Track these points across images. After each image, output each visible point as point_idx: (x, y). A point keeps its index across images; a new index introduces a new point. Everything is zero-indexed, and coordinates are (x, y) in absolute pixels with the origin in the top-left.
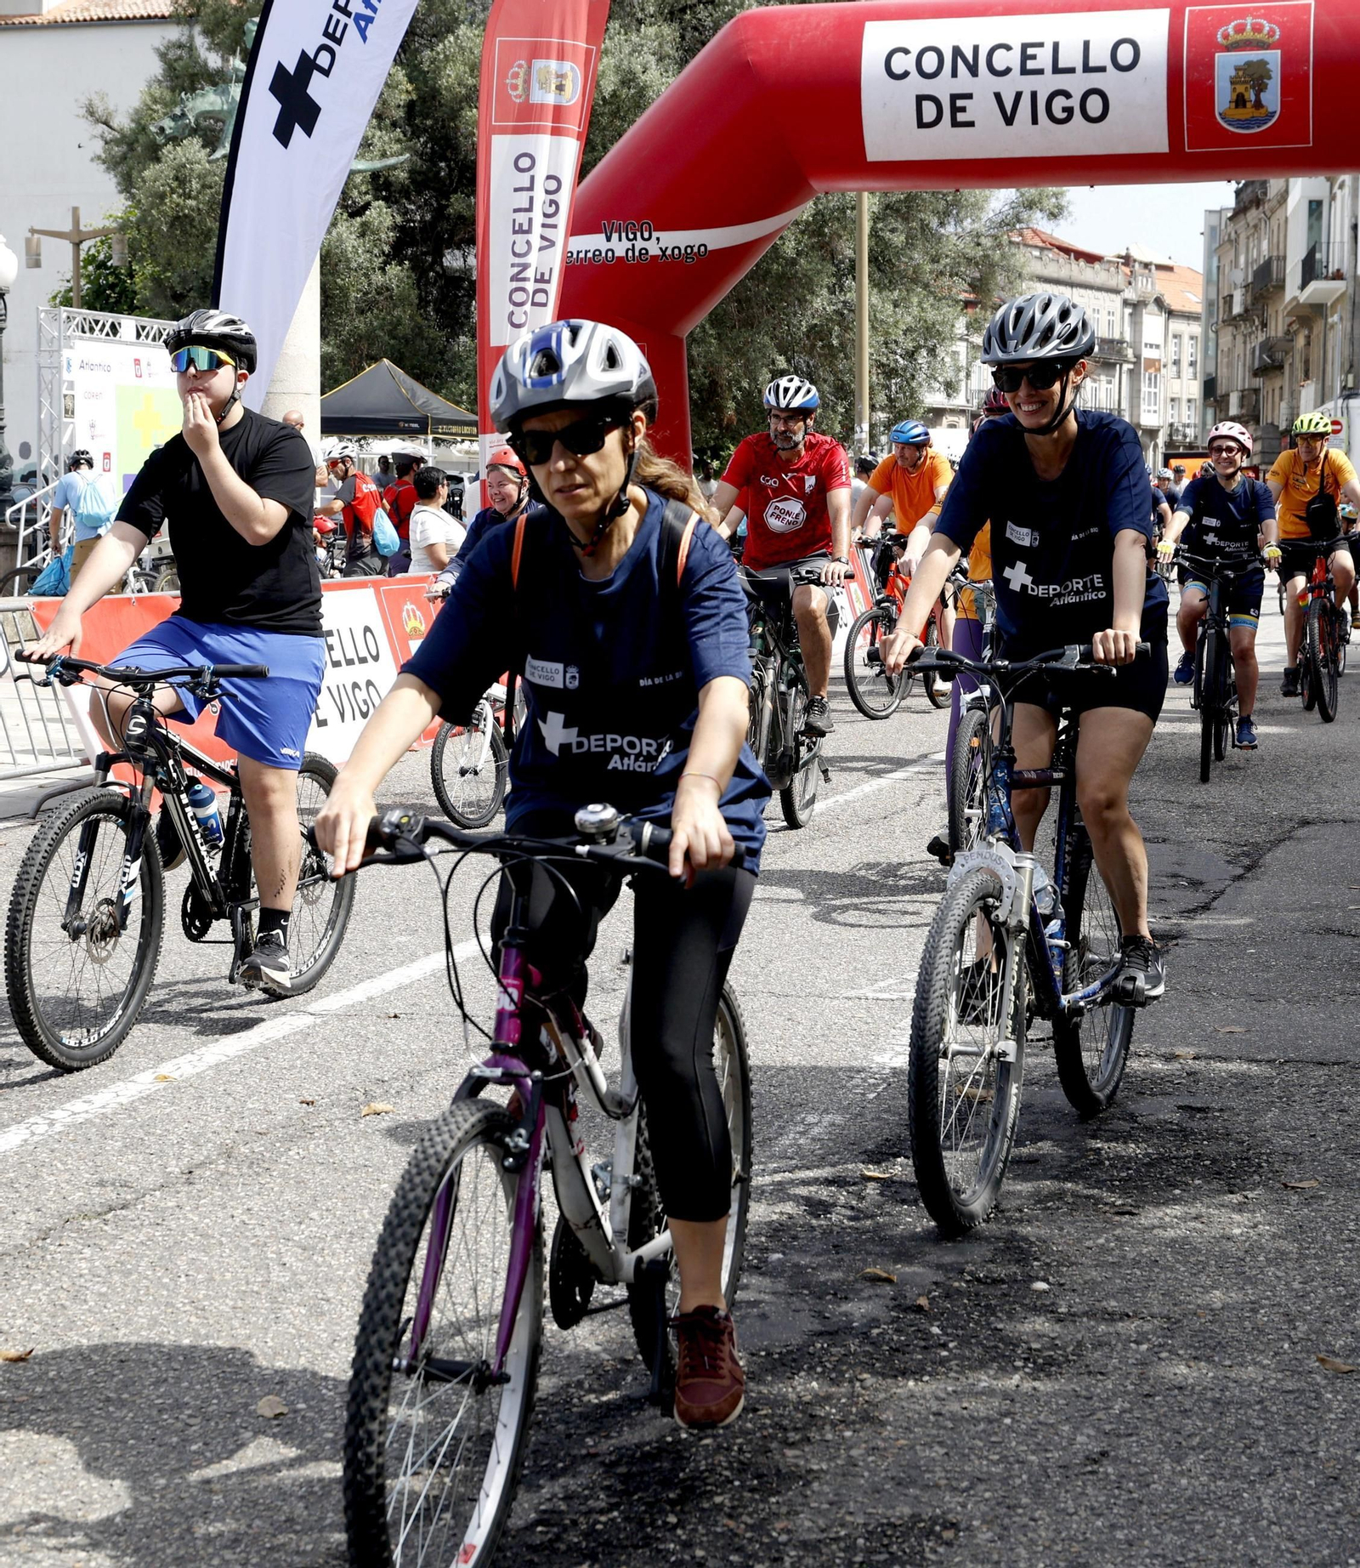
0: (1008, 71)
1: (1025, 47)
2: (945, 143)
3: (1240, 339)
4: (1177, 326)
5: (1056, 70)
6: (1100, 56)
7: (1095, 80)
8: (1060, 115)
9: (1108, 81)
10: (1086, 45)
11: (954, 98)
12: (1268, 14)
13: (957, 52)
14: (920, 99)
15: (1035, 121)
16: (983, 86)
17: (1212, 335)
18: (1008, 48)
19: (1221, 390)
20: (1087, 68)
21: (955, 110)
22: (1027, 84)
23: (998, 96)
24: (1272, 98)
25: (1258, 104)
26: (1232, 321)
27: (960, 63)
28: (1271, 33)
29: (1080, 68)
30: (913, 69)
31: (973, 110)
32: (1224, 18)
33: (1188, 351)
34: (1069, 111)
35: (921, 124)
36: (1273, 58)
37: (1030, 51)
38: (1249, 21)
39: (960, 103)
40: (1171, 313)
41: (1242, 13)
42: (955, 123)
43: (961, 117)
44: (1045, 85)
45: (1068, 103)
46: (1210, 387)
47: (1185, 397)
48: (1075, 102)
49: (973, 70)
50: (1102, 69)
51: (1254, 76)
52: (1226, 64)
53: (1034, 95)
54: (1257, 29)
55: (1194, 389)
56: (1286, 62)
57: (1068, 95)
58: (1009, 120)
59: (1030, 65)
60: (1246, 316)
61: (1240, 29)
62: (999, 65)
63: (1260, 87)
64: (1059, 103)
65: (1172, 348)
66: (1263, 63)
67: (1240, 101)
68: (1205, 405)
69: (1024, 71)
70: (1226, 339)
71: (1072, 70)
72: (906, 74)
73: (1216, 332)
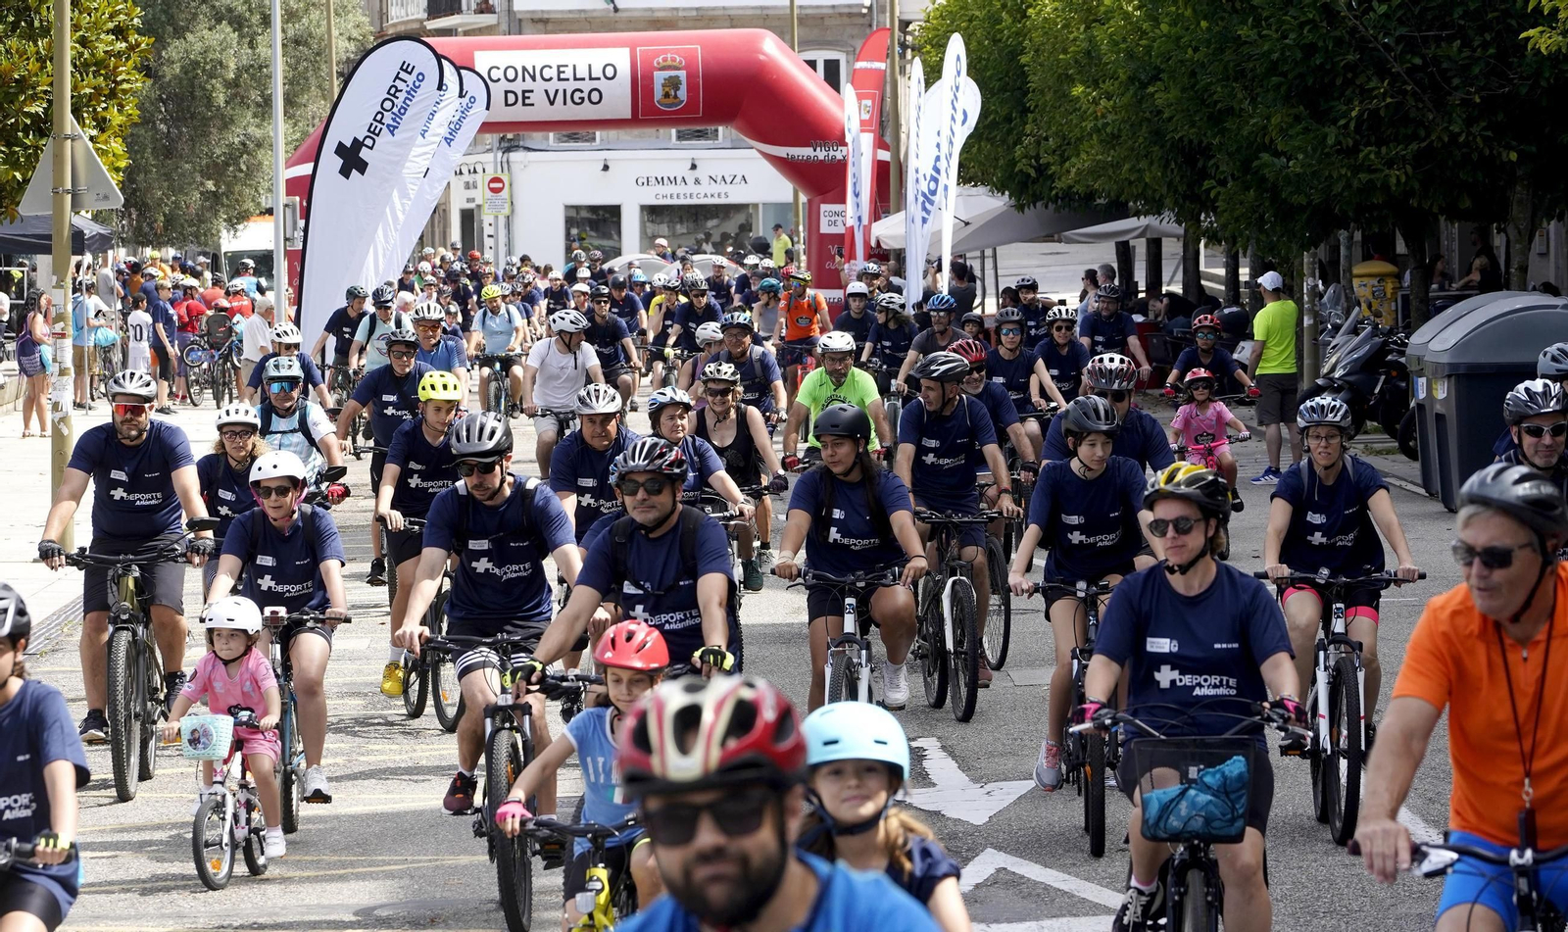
0: (551, 79)
1: (559, 67)
2: (518, 113)
5: (575, 79)
6: (597, 72)
7: (595, 84)
8: (577, 100)
9: (602, 85)
10: (590, 66)
11: (524, 92)
12: (677, 52)
13: (524, 69)
14: (506, 92)
15: (565, 103)
16: (539, 86)
18: (551, 67)
20: (591, 79)
21: (524, 98)
22: (561, 86)
23: (546, 91)
24: (683, 94)
25: (676, 97)
27: (526, 73)
28: (680, 62)
29: (587, 78)
30: (502, 77)
31: (533, 98)
32: (657, 54)
34: (582, 99)
35: (507, 105)
36: (682, 74)
37: (562, 69)
38: (669, 56)
39: (527, 95)
41: (665, 52)
42: (524, 104)
43: (527, 101)
44: (571, 86)
45: (582, 95)
48: (585, 95)
49: (533, 78)
50: (599, 79)
51: (674, 83)
52: (659, 77)
53: (565, 91)
54: (674, 60)
56: (688, 76)
57: (582, 91)
58: (552, 103)
59: (562, 76)
61: (665, 60)
62: (546, 77)
63: (677, 89)
64: (577, 95)
66: (677, 77)
67: (667, 95)
69: (559, 79)
71: (583, 79)
72: (499, 80)
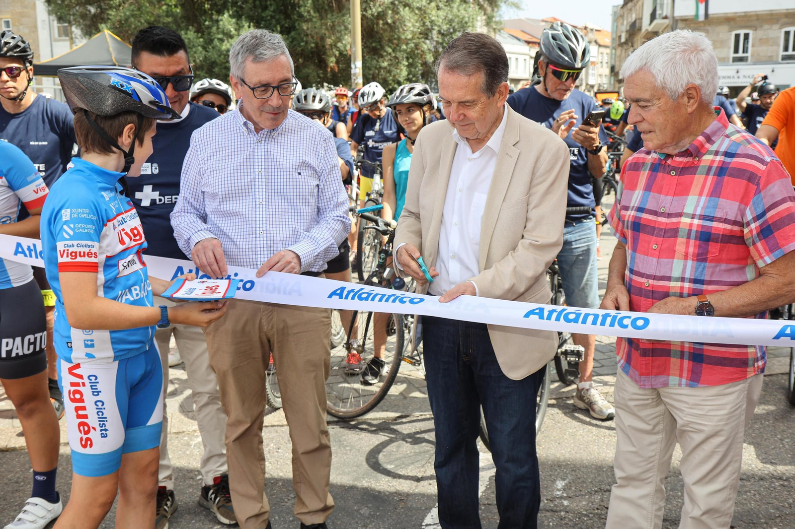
3: (624, 51)
4: (602, 50)
17: (614, 51)
19: (616, 70)
26: (621, 45)
33: (606, 59)
40: (600, 46)
46: (613, 69)
47: (604, 74)
55: (607, 71)
60: (626, 43)
65: (600, 57)
68: (611, 76)
70: (619, 51)
73: (615, 49)
